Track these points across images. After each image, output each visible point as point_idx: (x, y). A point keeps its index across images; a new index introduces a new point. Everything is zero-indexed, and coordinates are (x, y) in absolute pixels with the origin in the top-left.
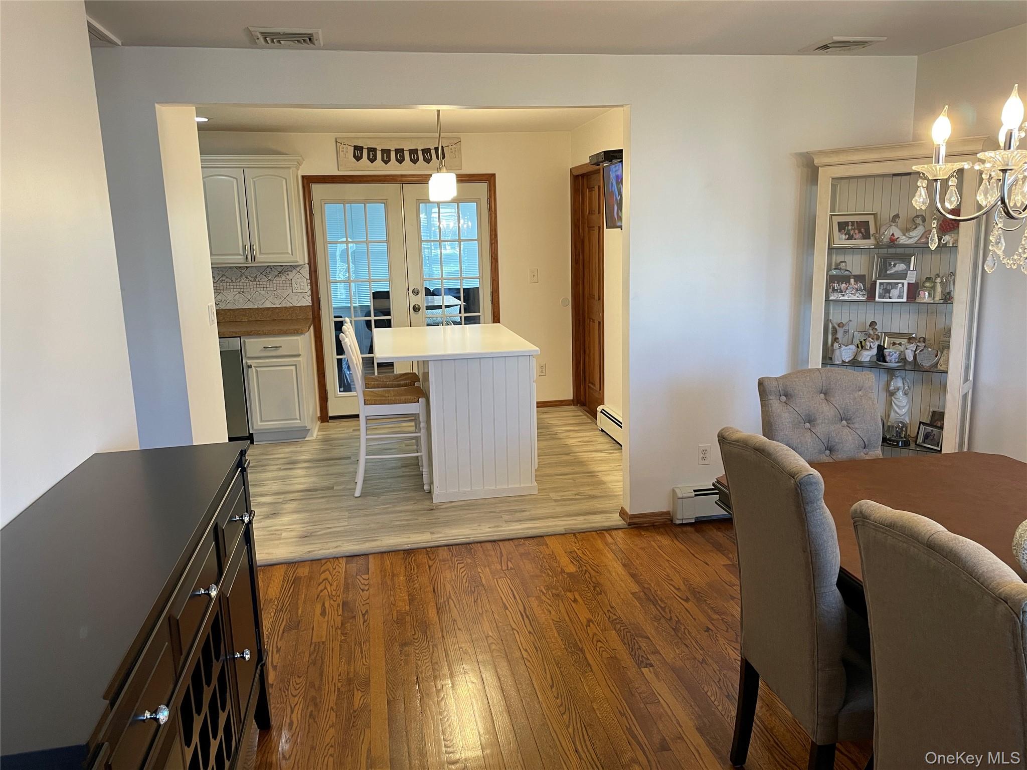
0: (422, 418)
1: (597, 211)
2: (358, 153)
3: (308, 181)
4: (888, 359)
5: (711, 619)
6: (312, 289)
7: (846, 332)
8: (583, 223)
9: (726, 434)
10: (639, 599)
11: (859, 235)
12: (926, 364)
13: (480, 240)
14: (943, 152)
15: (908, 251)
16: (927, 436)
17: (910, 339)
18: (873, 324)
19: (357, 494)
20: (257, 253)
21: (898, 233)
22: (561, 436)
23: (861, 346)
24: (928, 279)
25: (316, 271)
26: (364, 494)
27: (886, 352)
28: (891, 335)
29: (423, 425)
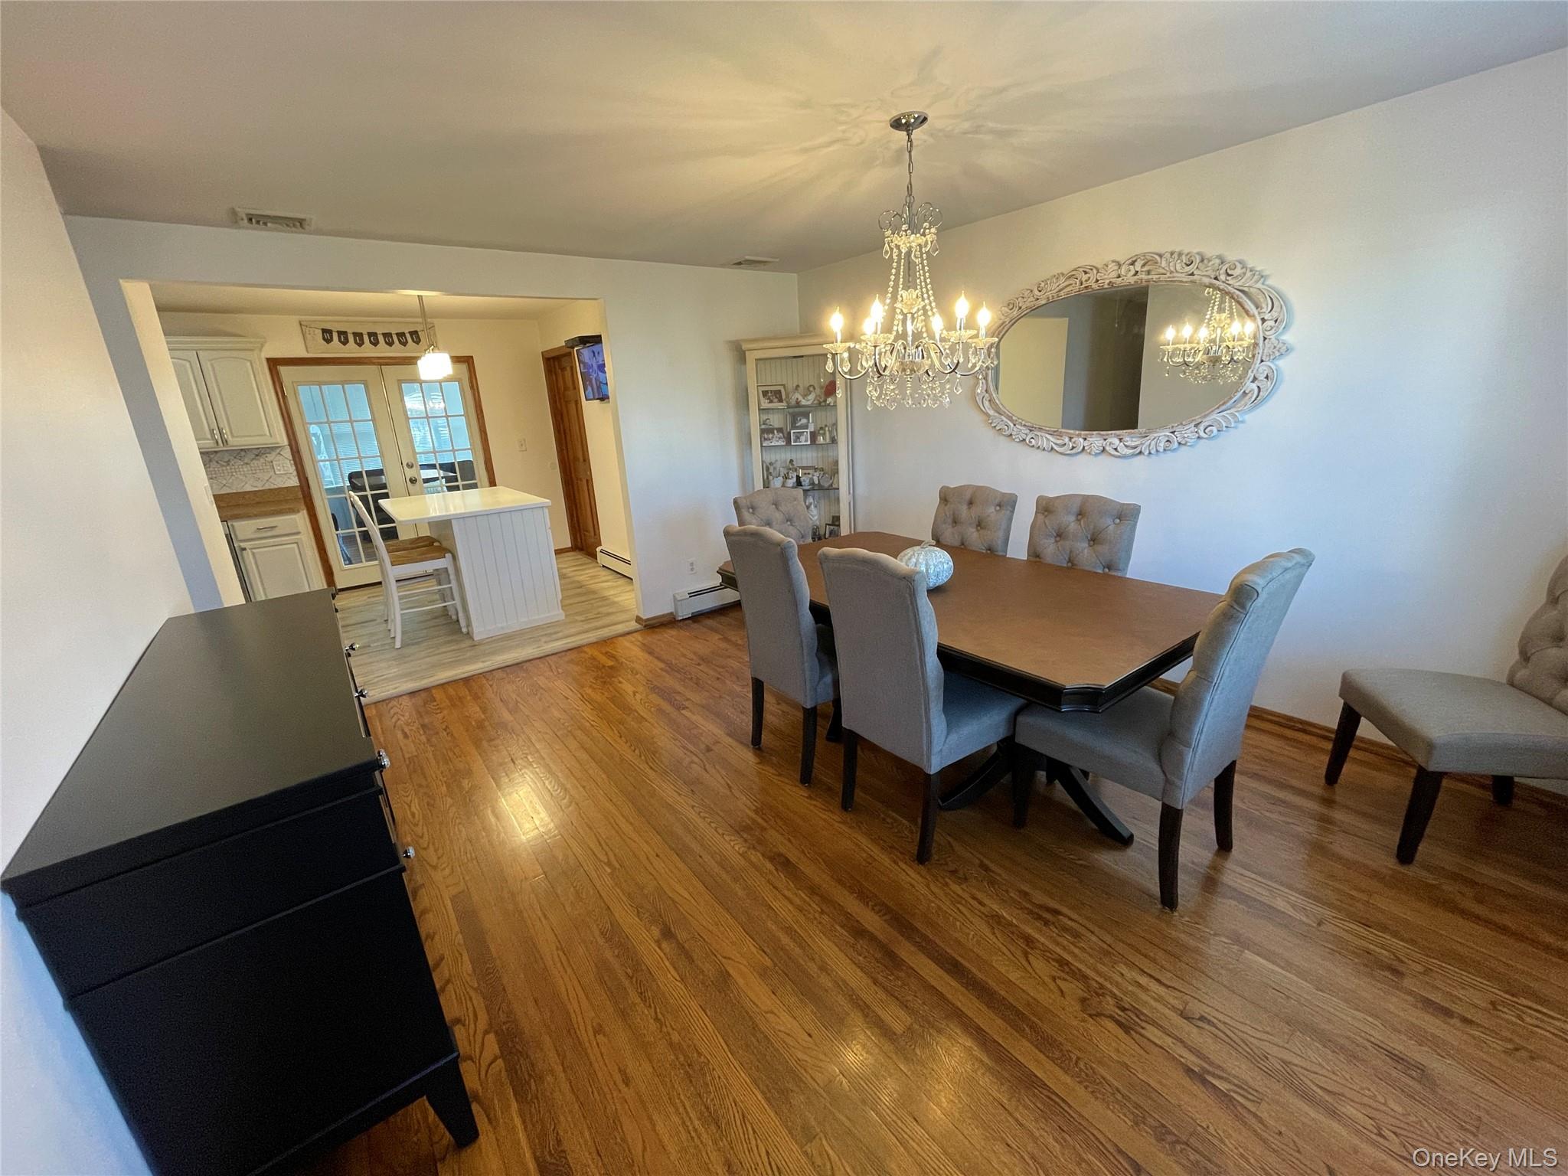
0: (451, 571)
1: (571, 387)
2: (327, 336)
3: (274, 364)
4: (803, 483)
5: (719, 673)
6: (297, 470)
7: (775, 469)
8: (560, 399)
9: (730, 529)
10: (666, 671)
11: (776, 400)
12: (826, 485)
13: (466, 415)
14: (839, 339)
15: (808, 409)
16: (831, 533)
17: (816, 469)
18: (791, 461)
19: (398, 645)
20: (228, 436)
21: (800, 398)
22: (570, 575)
23: (786, 477)
24: (821, 428)
25: (298, 451)
26: (404, 645)
27: (802, 479)
28: (803, 468)
29: (452, 577)
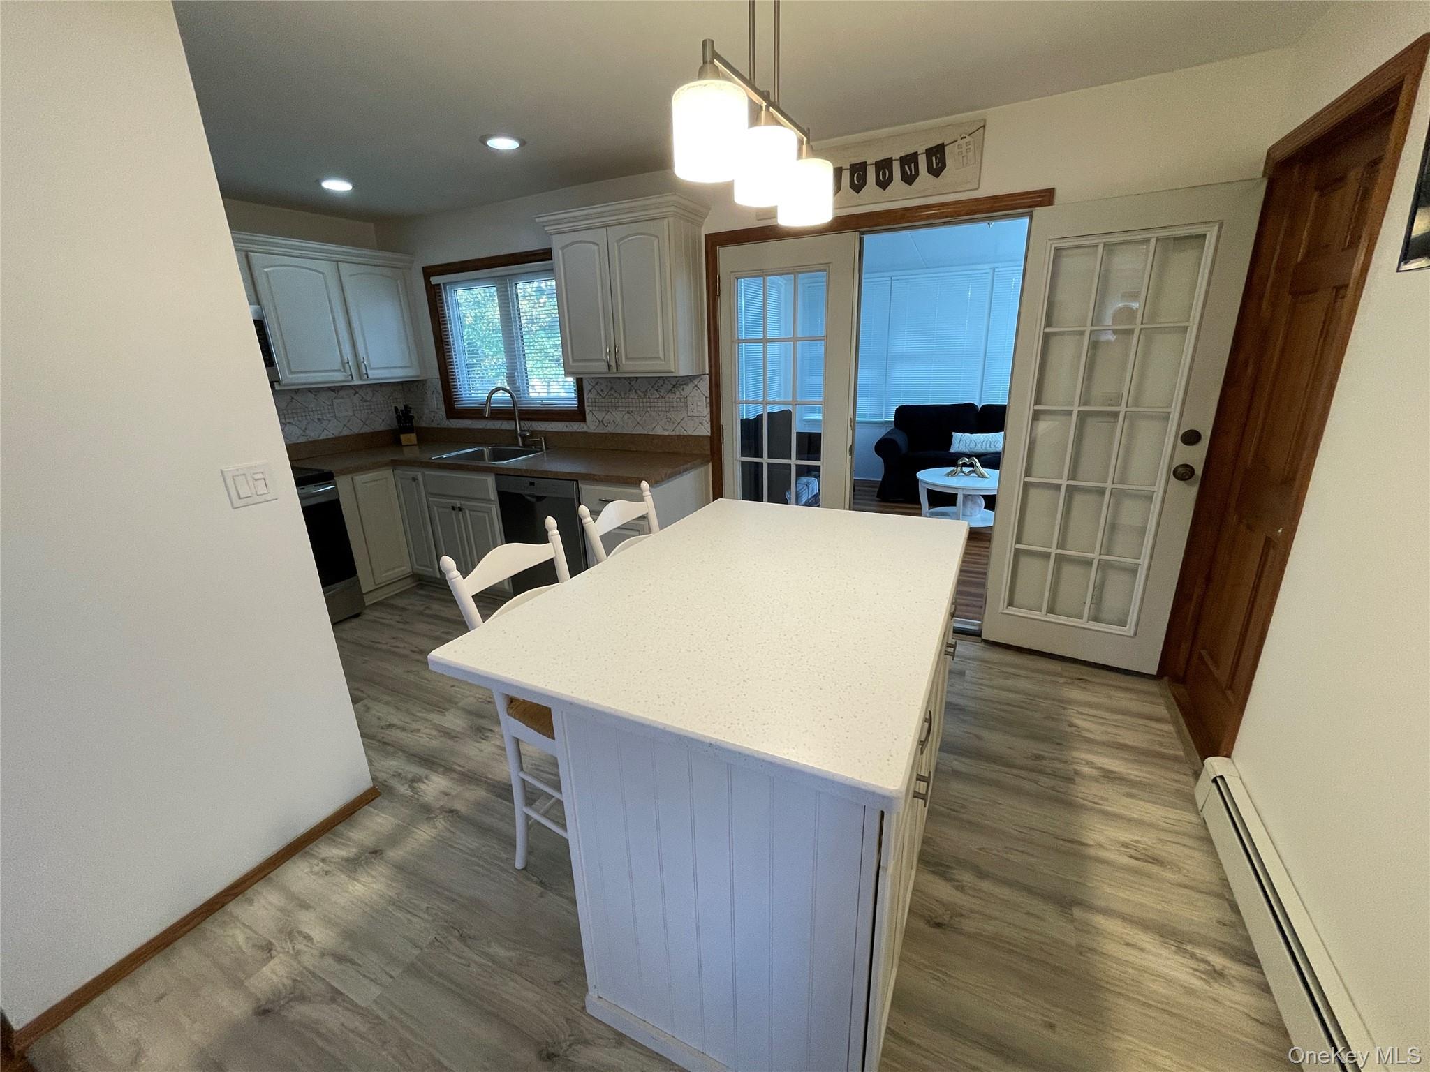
3: (716, 242)
6: (711, 412)
20: (621, 358)
25: (717, 385)
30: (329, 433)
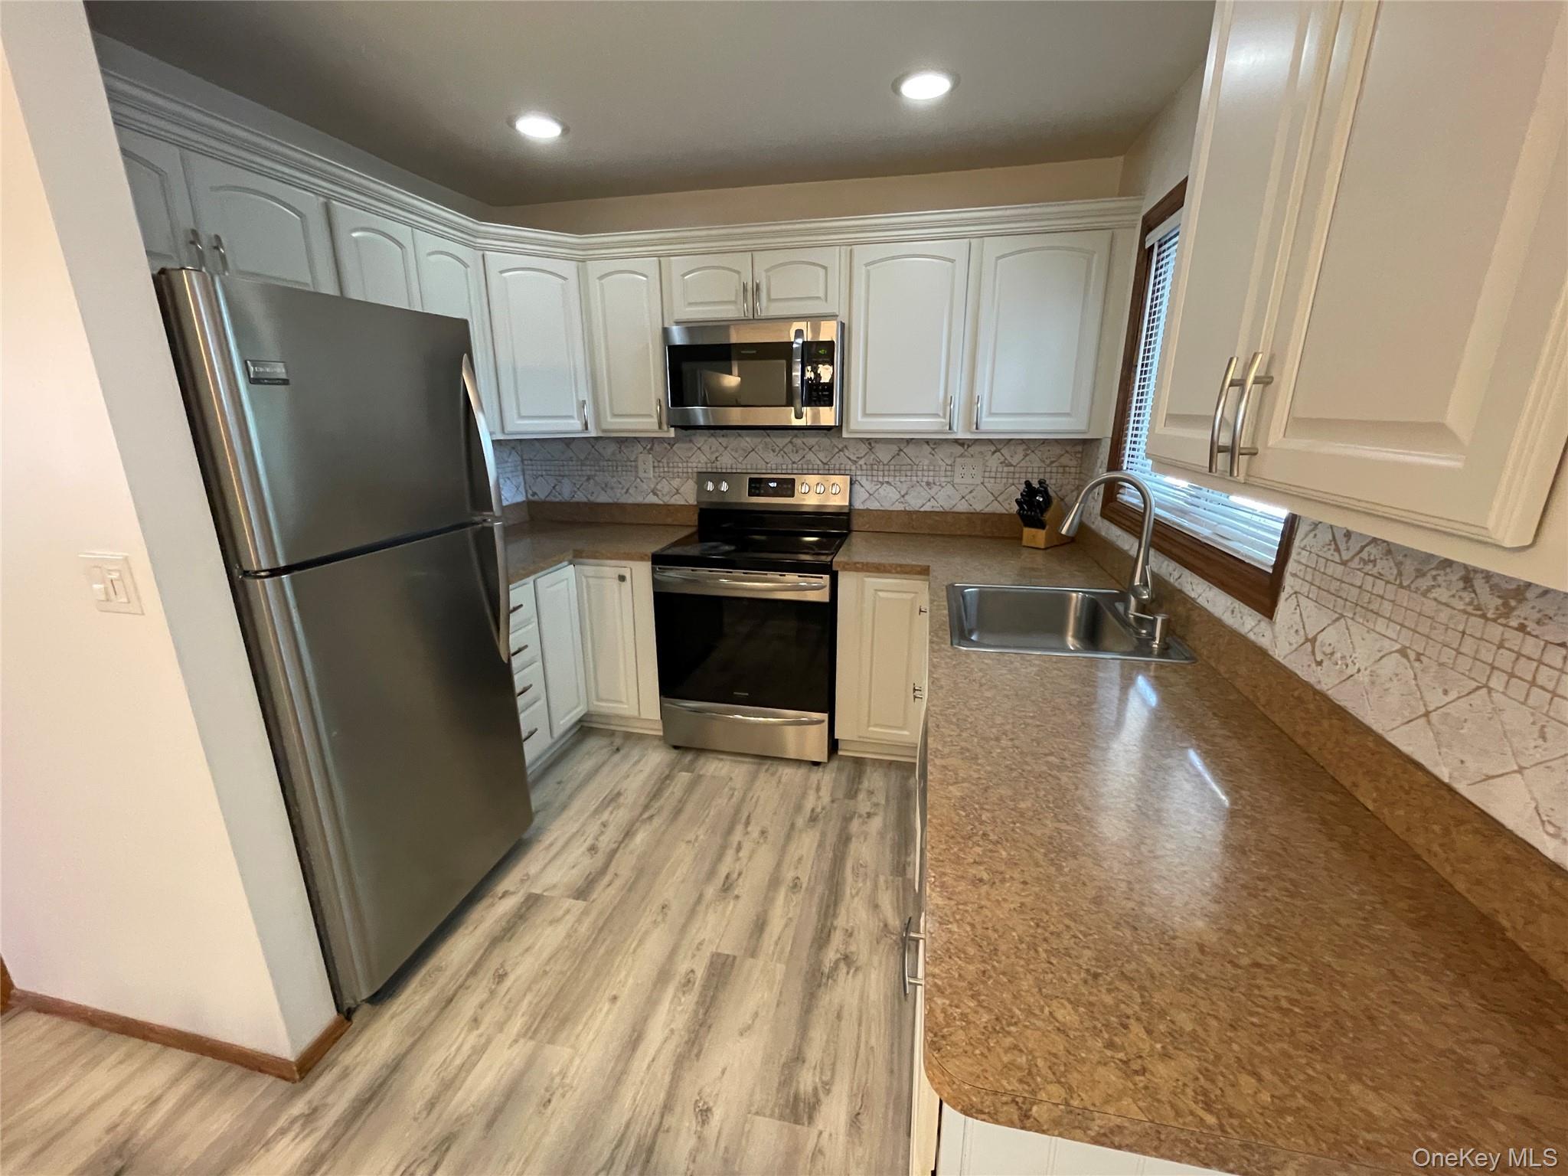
30: (936, 504)
